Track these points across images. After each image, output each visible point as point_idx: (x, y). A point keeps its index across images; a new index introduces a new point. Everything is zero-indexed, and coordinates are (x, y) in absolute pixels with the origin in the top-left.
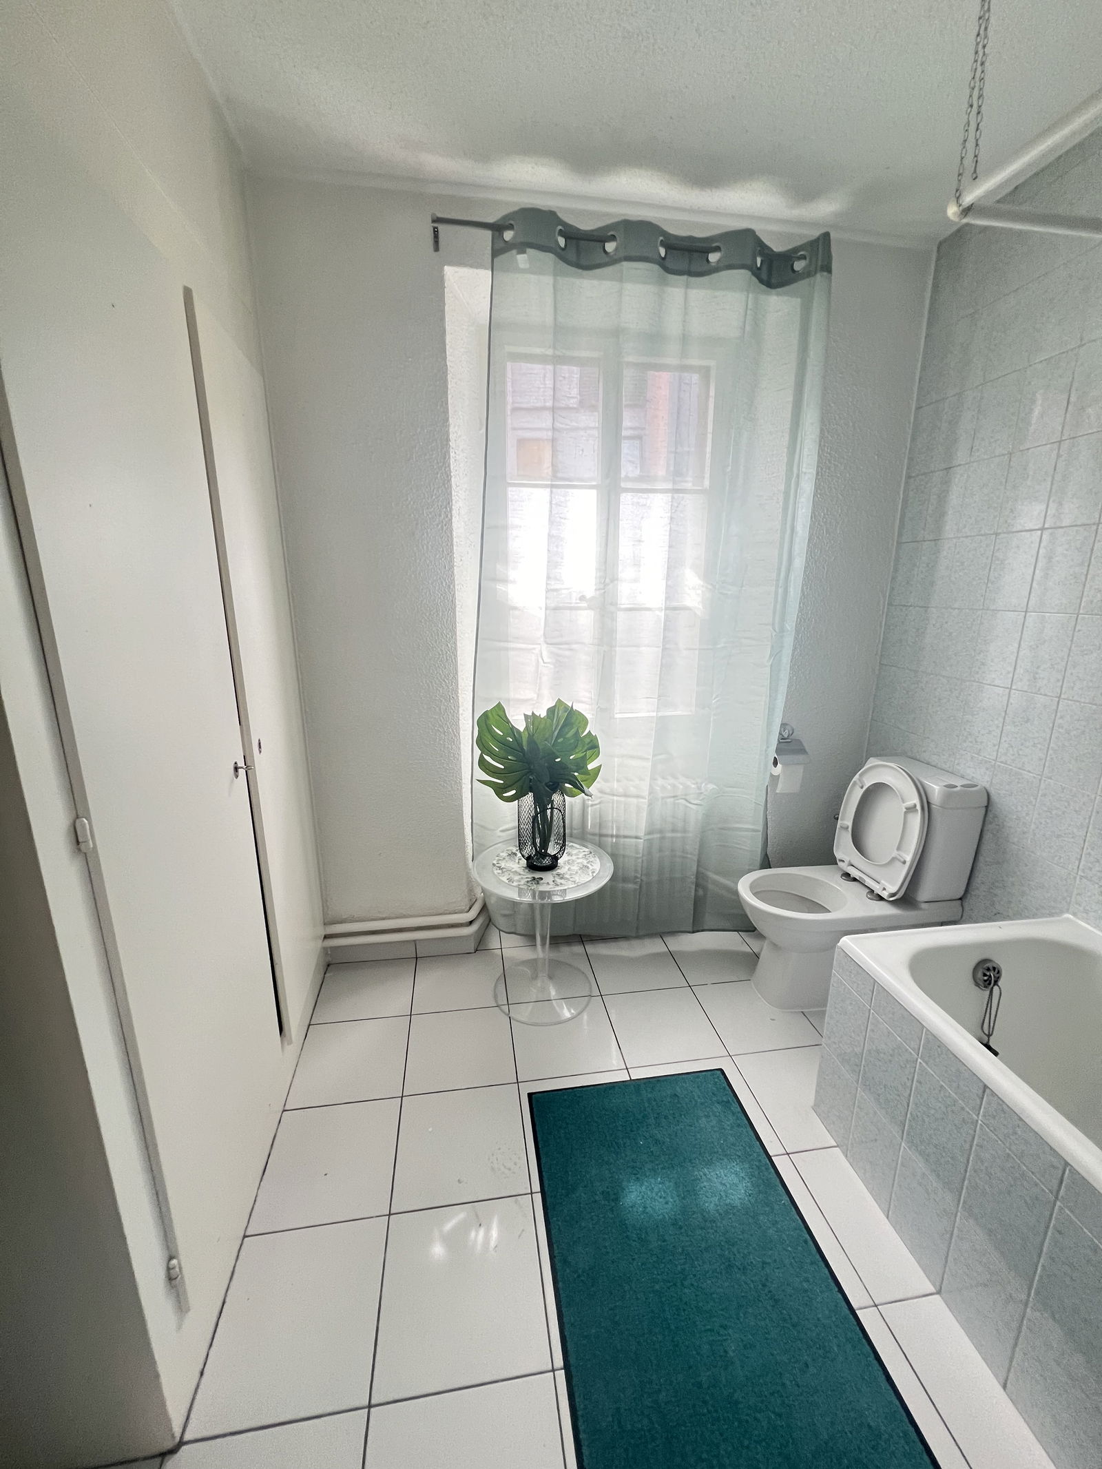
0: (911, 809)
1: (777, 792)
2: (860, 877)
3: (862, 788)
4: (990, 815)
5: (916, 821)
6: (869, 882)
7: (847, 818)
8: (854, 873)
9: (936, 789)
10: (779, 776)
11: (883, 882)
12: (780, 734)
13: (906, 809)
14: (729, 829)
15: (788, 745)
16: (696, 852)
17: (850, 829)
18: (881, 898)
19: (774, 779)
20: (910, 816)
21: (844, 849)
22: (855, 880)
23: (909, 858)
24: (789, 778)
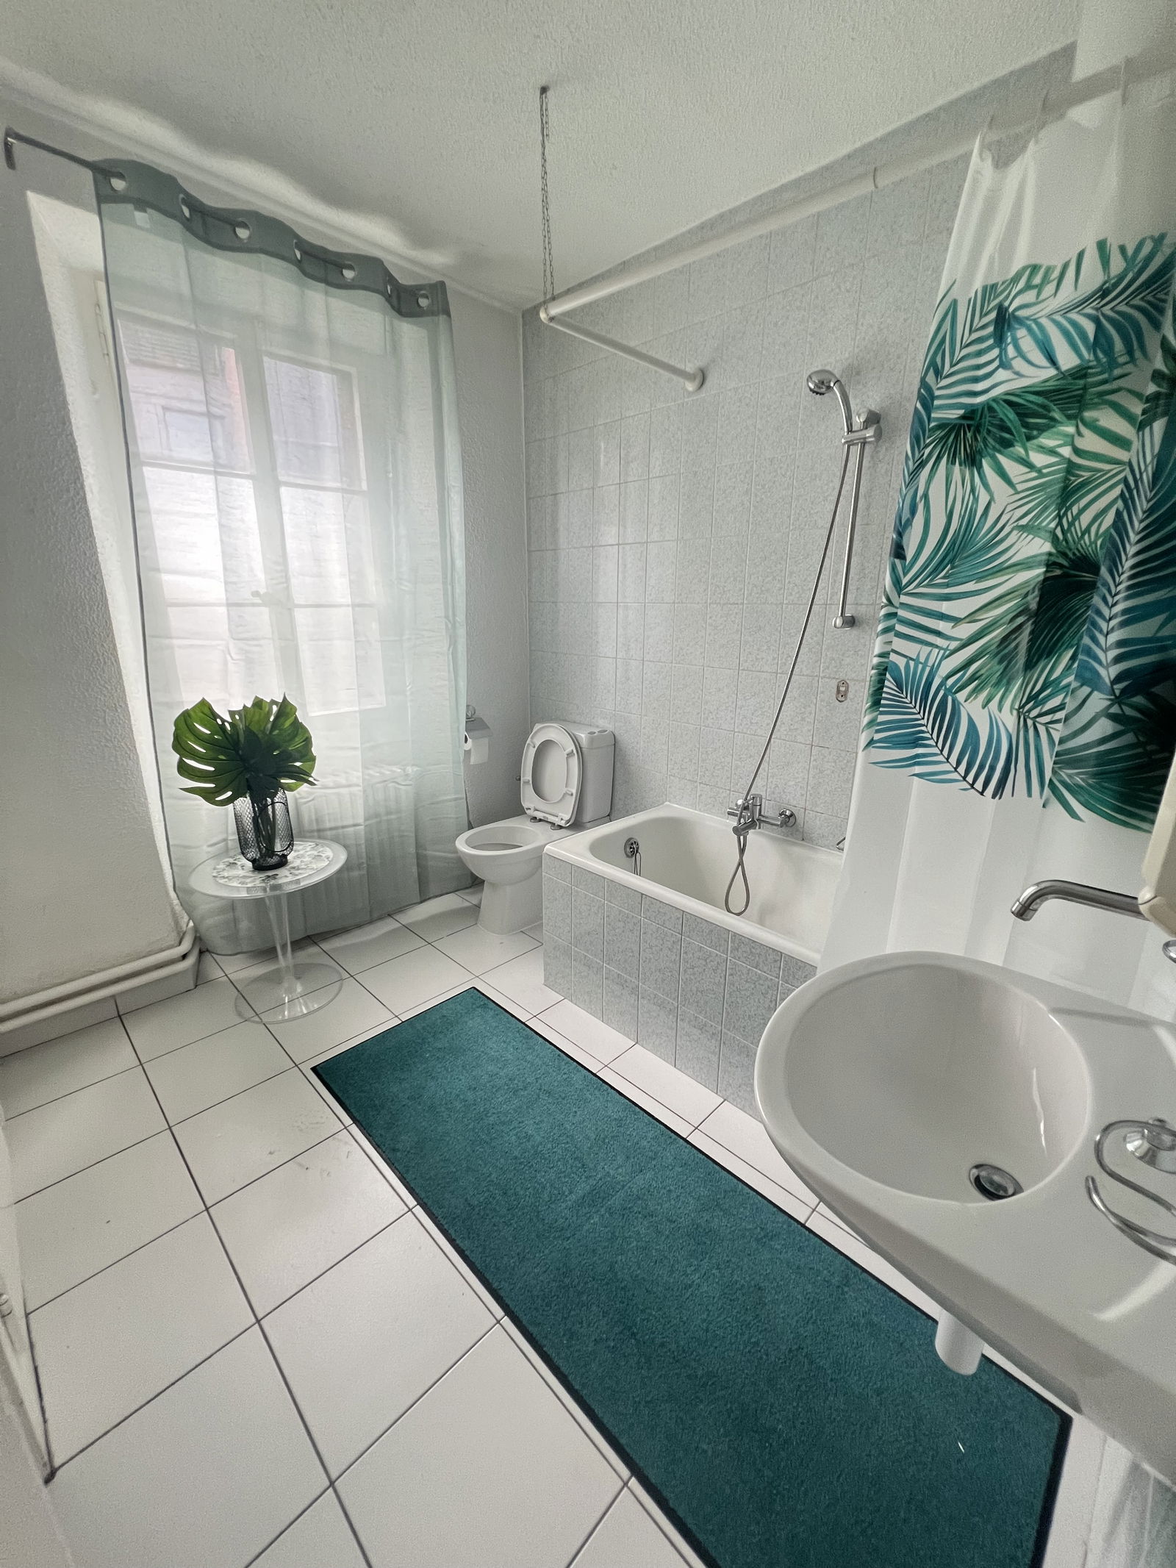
0: (570, 755)
1: (472, 763)
2: (544, 817)
3: (534, 747)
4: (617, 750)
5: (574, 761)
6: (551, 819)
7: (527, 775)
8: (539, 815)
9: (583, 736)
10: (470, 750)
11: (560, 814)
12: (467, 715)
13: (568, 755)
14: (437, 803)
15: (474, 724)
16: (413, 829)
17: (531, 782)
18: (561, 827)
19: (468, 753)
20: (570, 760)
21: (529, 799)
22: (540, 820)
23: (574, 791)
24: (478, 750)
